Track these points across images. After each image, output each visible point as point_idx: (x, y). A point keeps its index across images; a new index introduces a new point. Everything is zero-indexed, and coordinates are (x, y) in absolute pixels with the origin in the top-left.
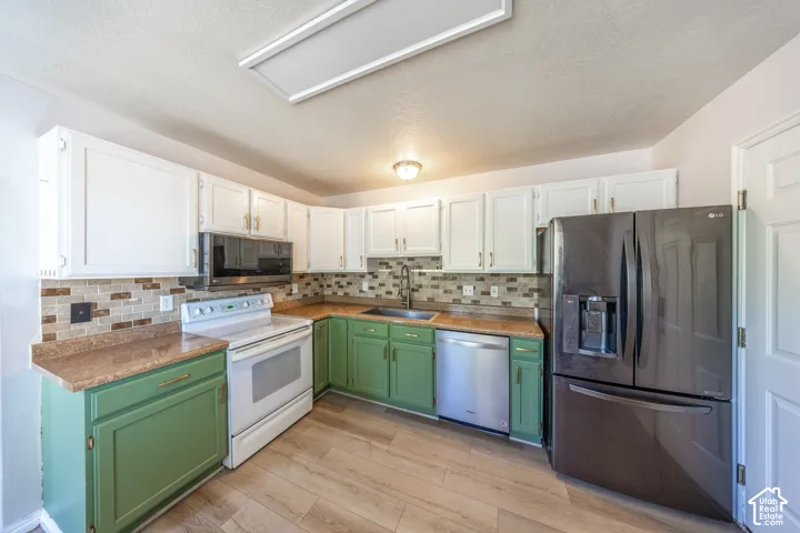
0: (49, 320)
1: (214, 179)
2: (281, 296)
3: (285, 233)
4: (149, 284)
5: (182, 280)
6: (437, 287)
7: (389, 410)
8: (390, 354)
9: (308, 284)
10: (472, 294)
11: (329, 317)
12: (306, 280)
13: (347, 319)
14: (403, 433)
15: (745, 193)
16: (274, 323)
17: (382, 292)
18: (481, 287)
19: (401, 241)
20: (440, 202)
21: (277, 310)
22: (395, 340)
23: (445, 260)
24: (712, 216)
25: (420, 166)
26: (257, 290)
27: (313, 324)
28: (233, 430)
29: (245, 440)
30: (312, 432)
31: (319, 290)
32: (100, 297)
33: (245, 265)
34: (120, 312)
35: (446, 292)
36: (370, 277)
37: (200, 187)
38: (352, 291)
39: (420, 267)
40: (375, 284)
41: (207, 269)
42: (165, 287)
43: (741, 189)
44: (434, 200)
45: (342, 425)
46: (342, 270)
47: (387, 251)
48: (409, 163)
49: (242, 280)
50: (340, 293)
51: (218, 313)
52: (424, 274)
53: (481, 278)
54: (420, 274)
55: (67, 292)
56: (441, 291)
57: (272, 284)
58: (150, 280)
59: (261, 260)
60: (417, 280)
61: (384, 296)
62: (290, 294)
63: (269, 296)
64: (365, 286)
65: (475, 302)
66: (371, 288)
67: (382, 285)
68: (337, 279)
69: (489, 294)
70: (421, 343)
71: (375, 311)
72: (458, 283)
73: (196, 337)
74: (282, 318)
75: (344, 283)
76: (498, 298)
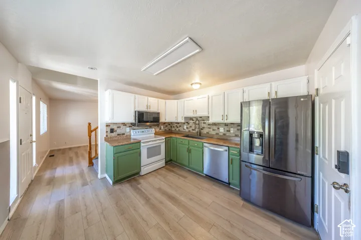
0: (107, 132)
1: (139, 96)
2: (158, 130)
3: (158, 110)
4: (124, 124)
5: (131, 124)
6: (210, 128)
7: (189, 170)
8: (189, 151)
9: (167, 126)
10: (223, 131)
11: (171, 137)
12: (166, 125)
13: (176, 138)
14: (191, 177)
15: (317, 90)
16: (155, 137)
17: (191, 129)
18: (227, 128)
19: (195, 111)
20: (208, 96)
21: (156, 134)
22: (191, 146)
23: (210, 118)
24: (302, 99)
25: (200, 84)
26: (150, 127)
27: (165, 138)
28: (142, 165)
29: (145, 169)
30: (163, 172)
31: (170, 128)
32: (115, 127)
33: (149, 119)
34: (119, 131)
35: (213, 130)
36: (187, 124)
37: (135, 98)
38: (181, 129)
39: (204, 120)
40: (189, 127)
41: (137, 121)
42: (128, 125)
43: (316, 88)
44: (206, 96)
45: (173, 171)
46: (176, 121)
47: (191, 115)
48: (196, 83)
49: (148, 124)
50: (177, 130)
51: (140, 133)
52: (205, 123)
53: (226, 125)
54: (204, 123)
55: (109, 126)
56: (211, 130)
57: (155, 125)
58: (124, 123)
59: (154, 118)
60: (203, 125)
61: (191, 131)
62: (161, 129)
63: (154, 129)
64: (185, 127)
65: (224, 134)
66: (187, 128)
67: (191, 127)
68: (176, 125)
69: (230, 131)
70: (199, 147)
71: (187, 136)
72: (217, 127)
73: (134, 139)
74: (157, 136)
75: (178, 126)
76: (233, 133)
